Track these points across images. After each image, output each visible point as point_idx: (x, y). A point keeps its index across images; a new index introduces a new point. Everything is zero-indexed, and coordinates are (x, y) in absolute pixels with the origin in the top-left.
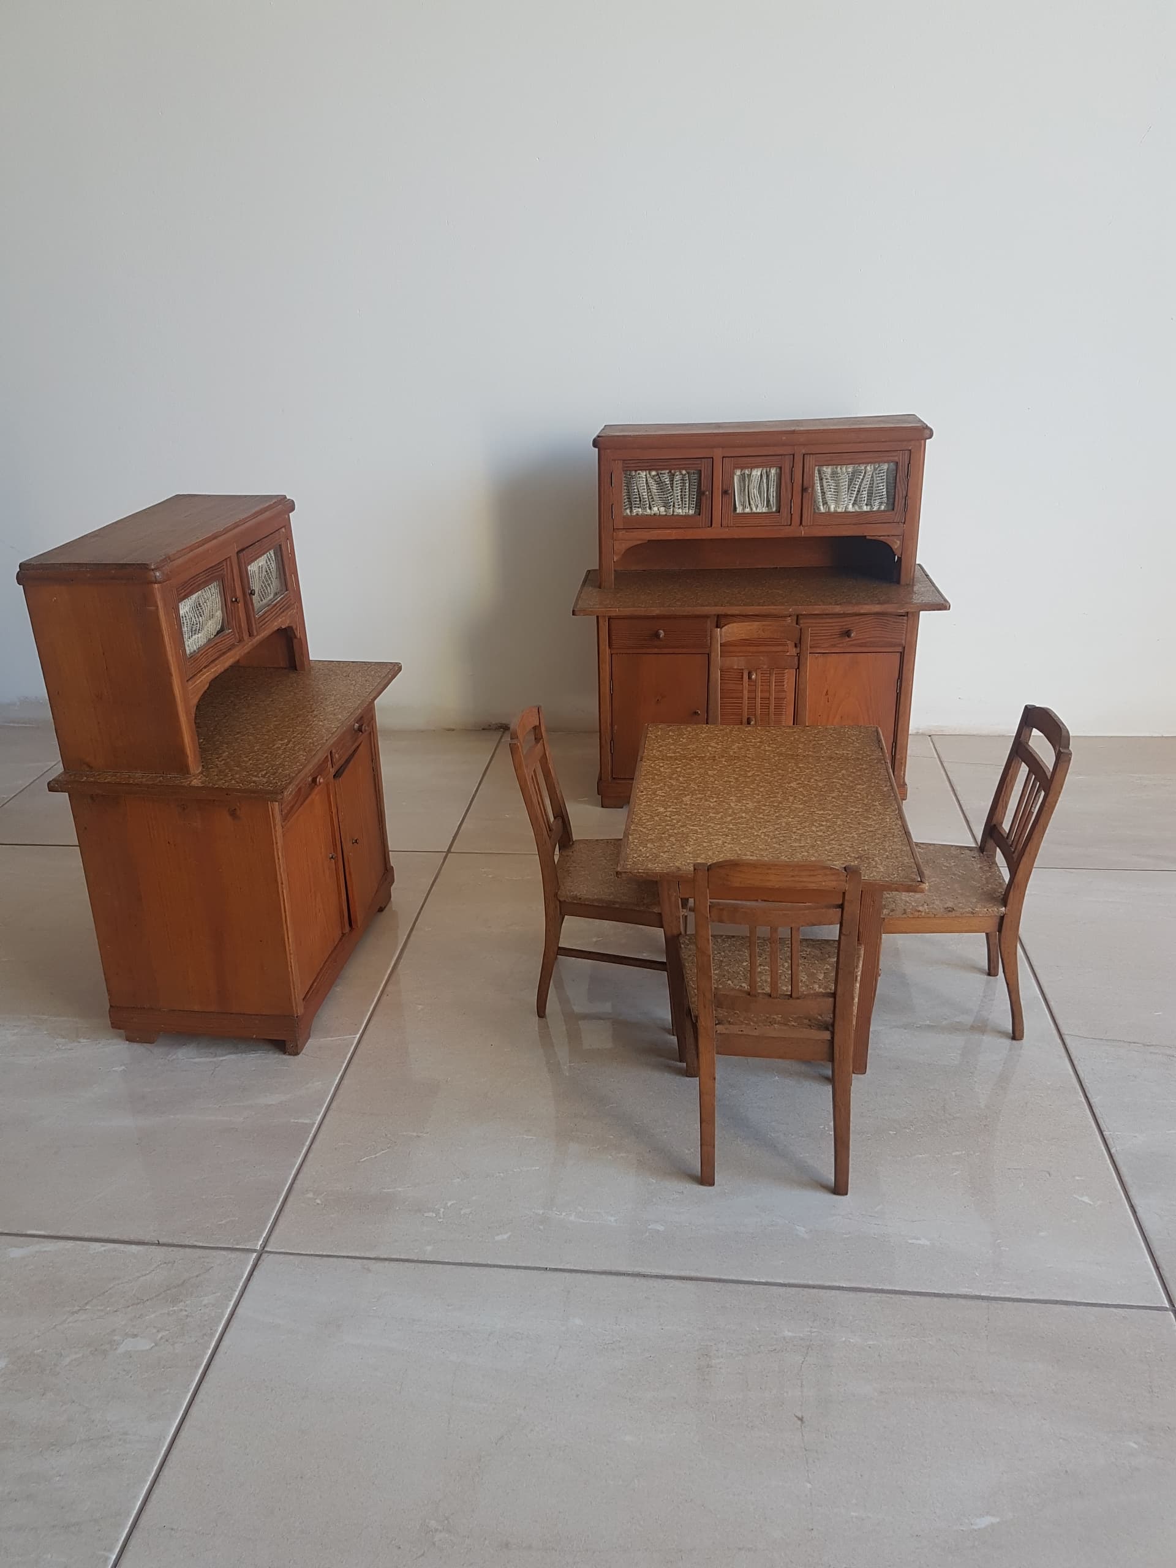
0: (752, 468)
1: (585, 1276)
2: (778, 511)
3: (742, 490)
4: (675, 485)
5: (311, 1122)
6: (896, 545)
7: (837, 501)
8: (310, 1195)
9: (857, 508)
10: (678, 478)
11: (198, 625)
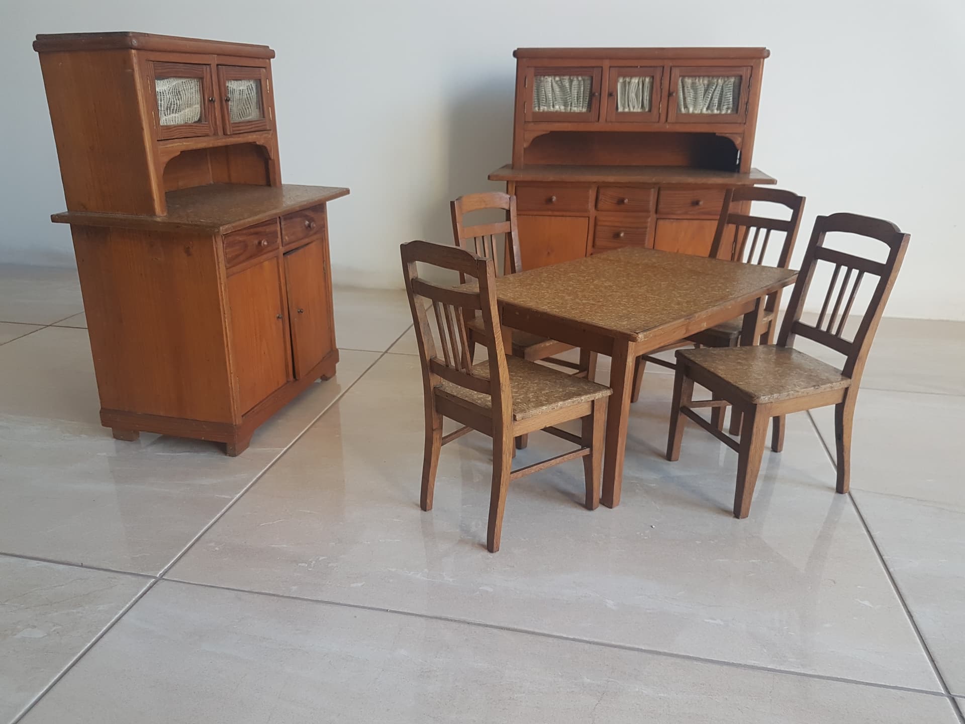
0: (632, 77)
1: (418, 619)
2: (650, 110)
3: (623, 93)
4: (573, 89)
5: (230, 497)
6: (738, 141)
7: (695, 106)
8: (213, 544)
9: (709, 112)
10: (575, 83)
11: (176, 106)
